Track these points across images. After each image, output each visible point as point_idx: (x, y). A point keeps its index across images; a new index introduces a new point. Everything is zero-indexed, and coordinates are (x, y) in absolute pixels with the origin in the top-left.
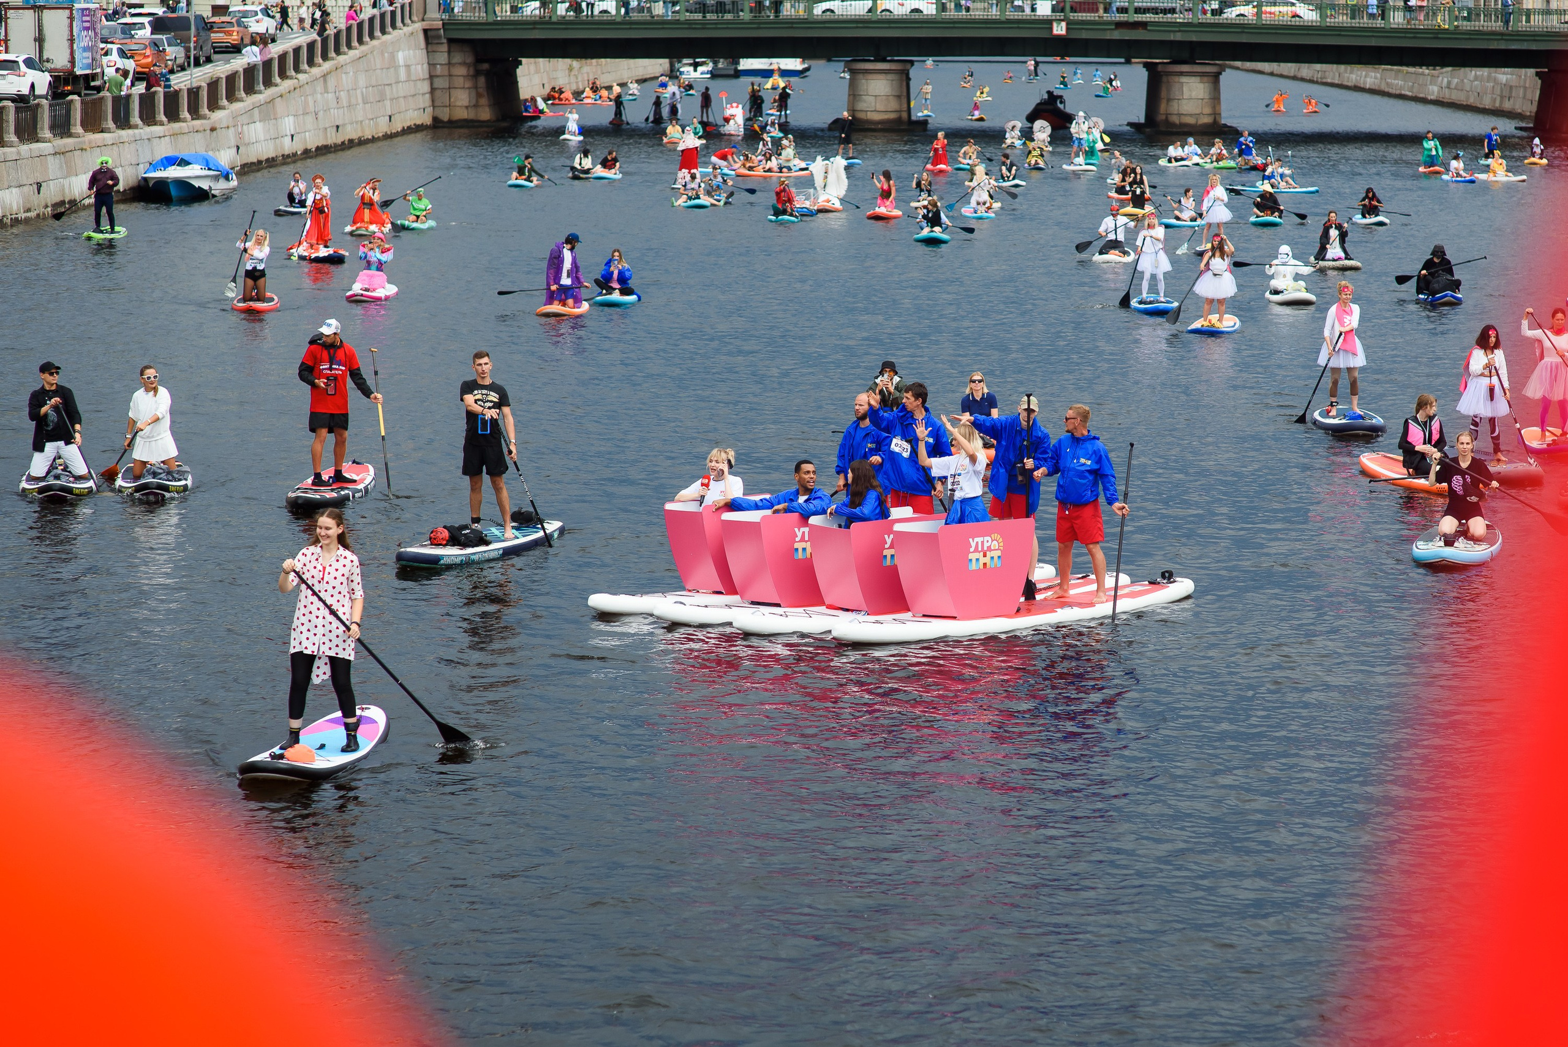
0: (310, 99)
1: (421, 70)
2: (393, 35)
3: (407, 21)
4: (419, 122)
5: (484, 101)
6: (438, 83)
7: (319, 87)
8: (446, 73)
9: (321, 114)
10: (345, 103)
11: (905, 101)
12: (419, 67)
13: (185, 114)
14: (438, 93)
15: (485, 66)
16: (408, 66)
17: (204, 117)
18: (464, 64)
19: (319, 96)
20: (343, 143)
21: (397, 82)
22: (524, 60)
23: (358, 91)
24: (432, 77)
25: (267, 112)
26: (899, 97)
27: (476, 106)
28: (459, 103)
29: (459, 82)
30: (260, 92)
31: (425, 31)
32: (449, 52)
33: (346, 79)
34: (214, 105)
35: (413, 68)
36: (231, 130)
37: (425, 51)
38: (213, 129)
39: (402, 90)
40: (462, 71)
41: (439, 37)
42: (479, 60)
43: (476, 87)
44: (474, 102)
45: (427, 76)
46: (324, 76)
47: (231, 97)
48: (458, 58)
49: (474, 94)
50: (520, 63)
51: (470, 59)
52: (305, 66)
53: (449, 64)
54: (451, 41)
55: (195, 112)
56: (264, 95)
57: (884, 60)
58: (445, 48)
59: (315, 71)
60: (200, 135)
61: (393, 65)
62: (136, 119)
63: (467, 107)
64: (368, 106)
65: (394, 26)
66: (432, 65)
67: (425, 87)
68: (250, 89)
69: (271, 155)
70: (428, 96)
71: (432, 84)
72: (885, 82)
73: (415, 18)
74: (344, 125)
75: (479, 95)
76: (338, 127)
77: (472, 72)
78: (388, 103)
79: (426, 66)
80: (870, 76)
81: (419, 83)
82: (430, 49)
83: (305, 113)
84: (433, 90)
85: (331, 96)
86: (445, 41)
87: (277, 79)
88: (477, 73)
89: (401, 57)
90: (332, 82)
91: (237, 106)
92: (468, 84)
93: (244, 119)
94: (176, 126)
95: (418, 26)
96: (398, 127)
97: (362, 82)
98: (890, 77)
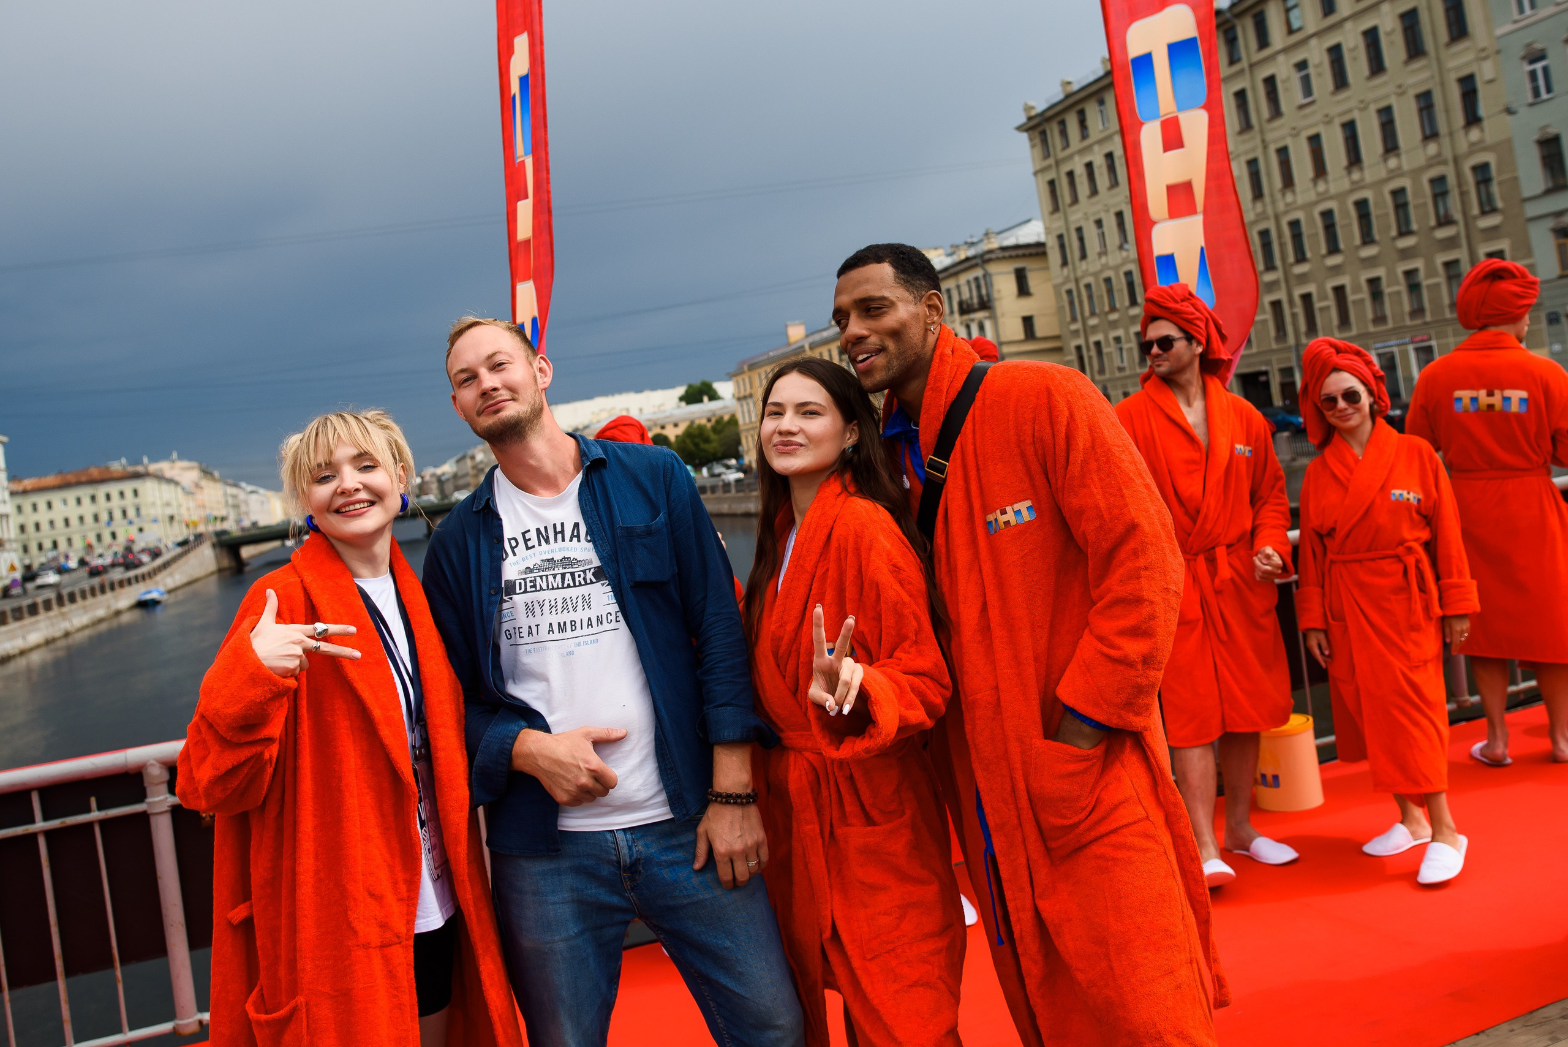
1: (212, 555)
2: (203, 544)
3: (206, 539)
4: (214, 570)
5: (232, 561)
6: (218, 559)
8: (220, 555)
10: (191, 568)
14: (219, 562)
15: (231, 551)
16: (209, 555)
22: (242, 547)
24: (216, 557)
27: (230, 563)
28: (225, 564)
29: (224, 557)
30: (168, 569)
39: (208, 562)
40: (224, 554)
48: (222, 550)
49: (229, 560)
51: (226, 550)
53: (220, 552)
58: (219, 548)
61: (203, 555)
65: (202, 541)
66: (215, 554)
67: (215, 560)
70: (216, 563)
77: (227, 553)
78: (205, 566)
81: (212, 560)
89: (207, 551)
92: (227, 557)
95: (209, 541)
96: (208, 574)
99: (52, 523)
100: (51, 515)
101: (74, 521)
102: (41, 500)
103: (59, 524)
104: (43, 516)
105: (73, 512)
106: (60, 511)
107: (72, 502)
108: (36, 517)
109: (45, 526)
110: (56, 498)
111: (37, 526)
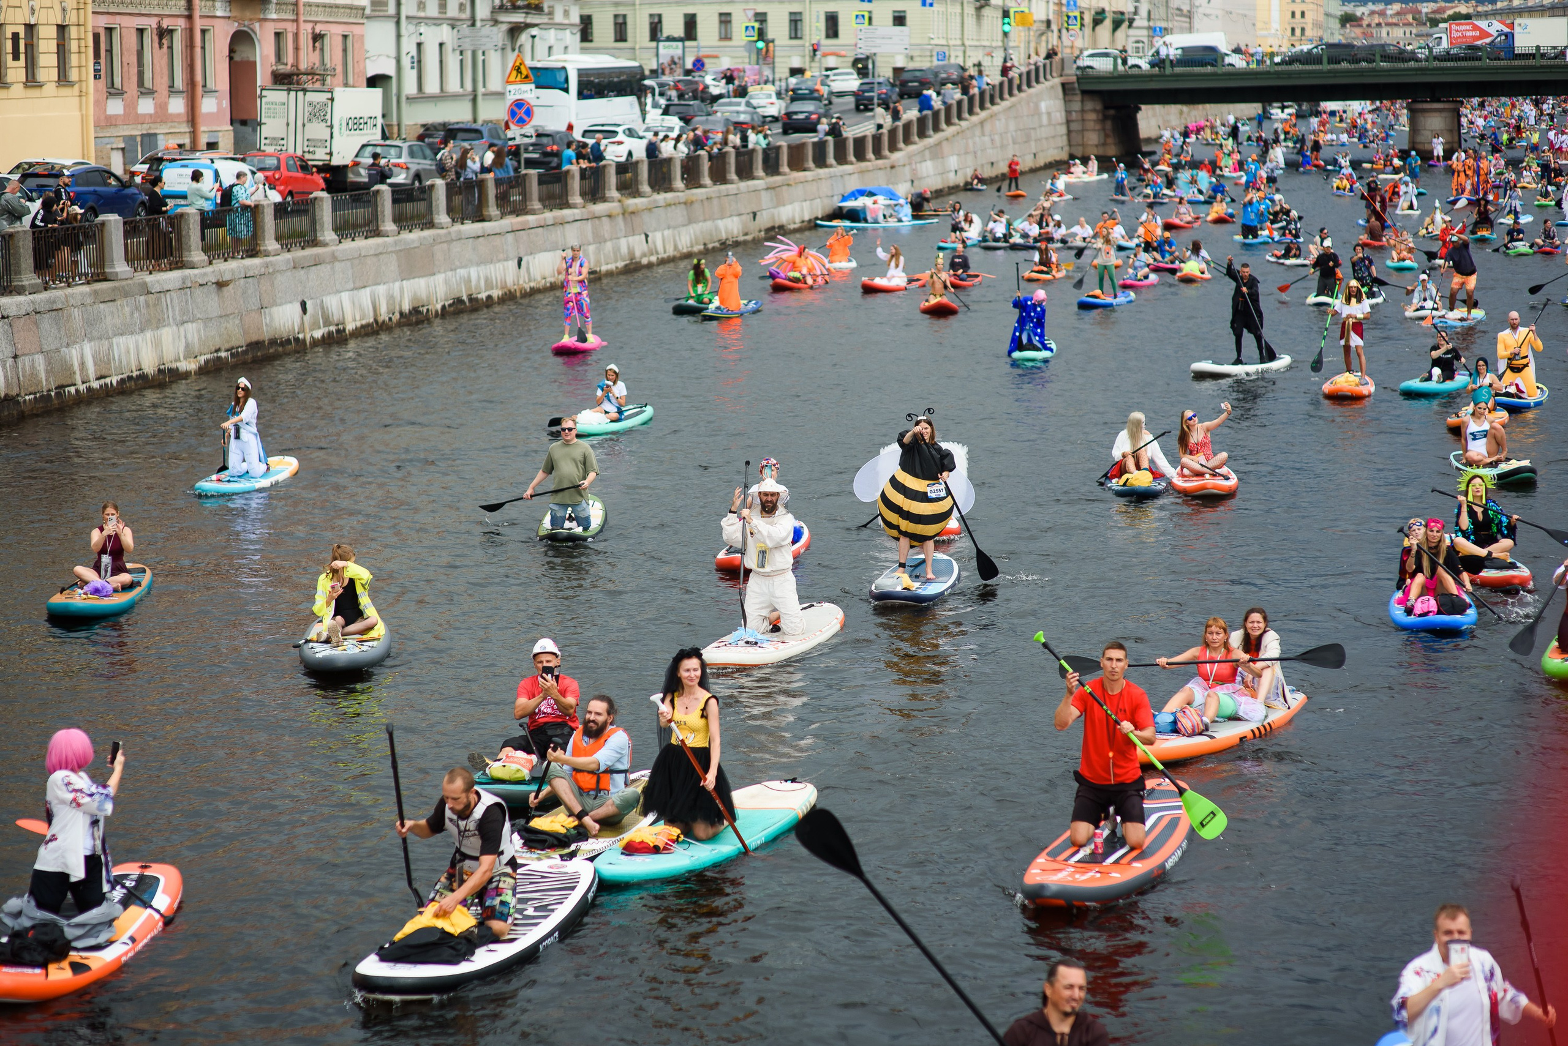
0: (970, 142)
1: (1059, 116)
2: (1037, 88)
3: (1049, 76)
4: (1058, 158)
5: (1110, 140)
6: (1075, 126)
7: (978, 132)
8: (1080, 118)
9: (979, 153)
10: (998, 143)
11: (1456, 134)
12: (1058, 114)
13: (870, 155)
14: (1073, 135)
15: (1112, 112)
16: (1049, 114)
17: (885, 158)
18: (1094, 110)
19: (977, 139)
20: (997, 177)
21: (1041, 126)
22: (1143, 107)
23: (1009, 135)
24: (1068, 122)
25: (936, 153)
26: (1451, 131)
27: (1104, 144)
28: (1090, 143)
29: (1091, 125)
30: (930, 137)
31: (1063, 85)
32: (1082, 101)
33: (999, 125)
34: (893, 148)
35: (1053, 115)
36: (907, 168)
37: (1062, 102)
38: (892, 167)
39: (1044, 132)
40: (1092, 116)
41: (1074, 89)
42: (1106, 107)
43: (1104, 129)
44: (1102, 141)
45: (1064, 121)
46: (982, 123)
47: (907, 141)
48: (1089, 105)
49: (1102, 134)
50: (1140, 109)
51: (1099, 107)
52: (966, 115)
53: (1083, 111)
54: (1084, 92)
55: (878, 153)
56: (933, 139)
57: (1439, 101)
58: (1078, 98)
59: (974, 119)
60: (881, 173)
61: (1037, 112)
62: (831, 160)
63: (1097, 146)
64: (1017, 146)
65: (1038, 81)
66: (1068, 112)
67: (1063, 130)
68: (922, 134)
69: (939, 186)
70: (1065, 138)
71: (1068, 127)
72: (1439, 119)
73: (1054, 74)
74: (997, 162)
75: (1106, 136)
76: (992, 164)
77: (1101, 116)
78: (1033, 143)
79: (1063, 113)
80: (1427, 114)
81: (1058, 127)
82: (1067, 98)
83: (966, 153)
84: (1069, 132)
85: (987, 139)
86: (1078, 92)
87: (943, 126)
88: (1105, 118)
89: (1043, 106)
90: (988, 127)
91: (912, 148)
92: (1098, 127)
93: (917, 158)
94: (863, 165)
95: (1057, 81)
96: (1041, 162)
97: (1012, 126)
98: (1444, 114)
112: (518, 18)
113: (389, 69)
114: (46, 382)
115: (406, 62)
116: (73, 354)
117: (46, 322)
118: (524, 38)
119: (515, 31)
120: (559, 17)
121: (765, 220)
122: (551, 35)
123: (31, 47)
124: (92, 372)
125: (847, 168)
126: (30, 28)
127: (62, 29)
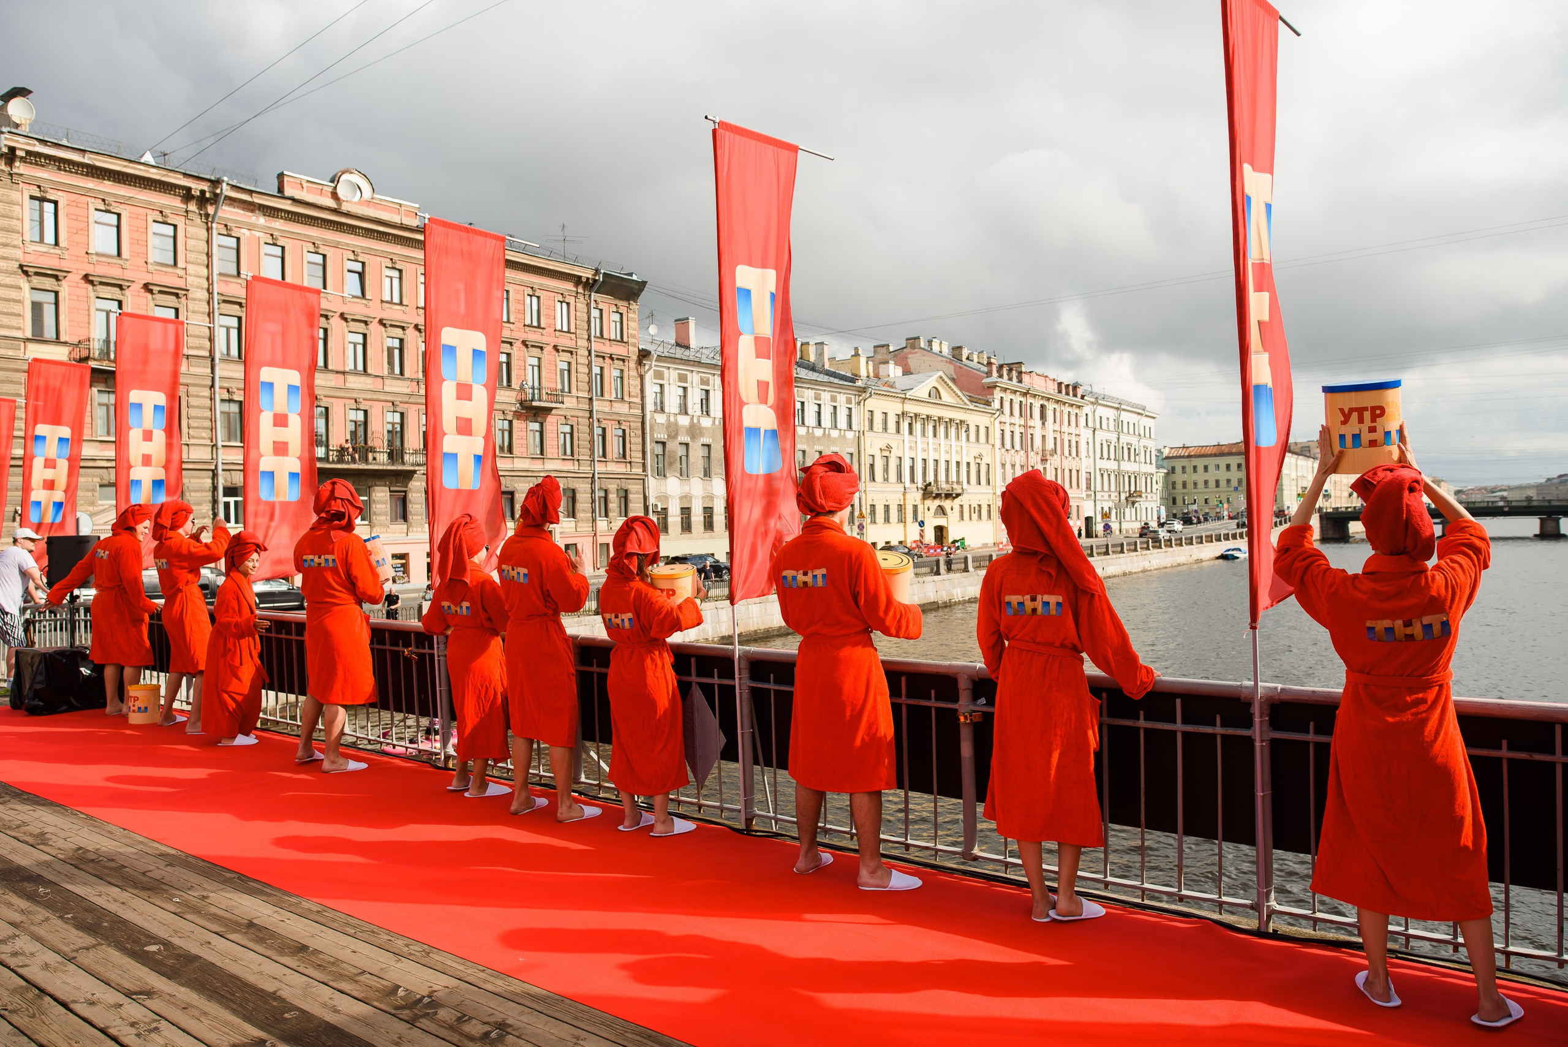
28: (1330, 533)
48: (1328, 522)
54: (1326, 519)
86: (1324, 519)
99: (1206, 482)
100: (1206, 476)
101: (1223, 483)
102: (1200, 463)
103: (1212, 484)
104: (1200, 477)
105: (1222, 475)
106: (1212, 475)
107: (1223, 467)
108: (1195, 477)
109: (1201, 485)
110: (1211, 462)
111: (1195, 484)
112: (1133, 499)
113: (1092, 515)
114: (946, 598)
115: (1098, 512)
116: (954, 591)
117: (946, 582)
118: (1136, 505)
119: (1133, 503)
120: (1149, 498)
121: (1195, 557)
122: (1147, 504)
123: (980, 511)
124: (960, 596)
125: (1228, 542)
126: (980, 506)
127: (989, 506)
